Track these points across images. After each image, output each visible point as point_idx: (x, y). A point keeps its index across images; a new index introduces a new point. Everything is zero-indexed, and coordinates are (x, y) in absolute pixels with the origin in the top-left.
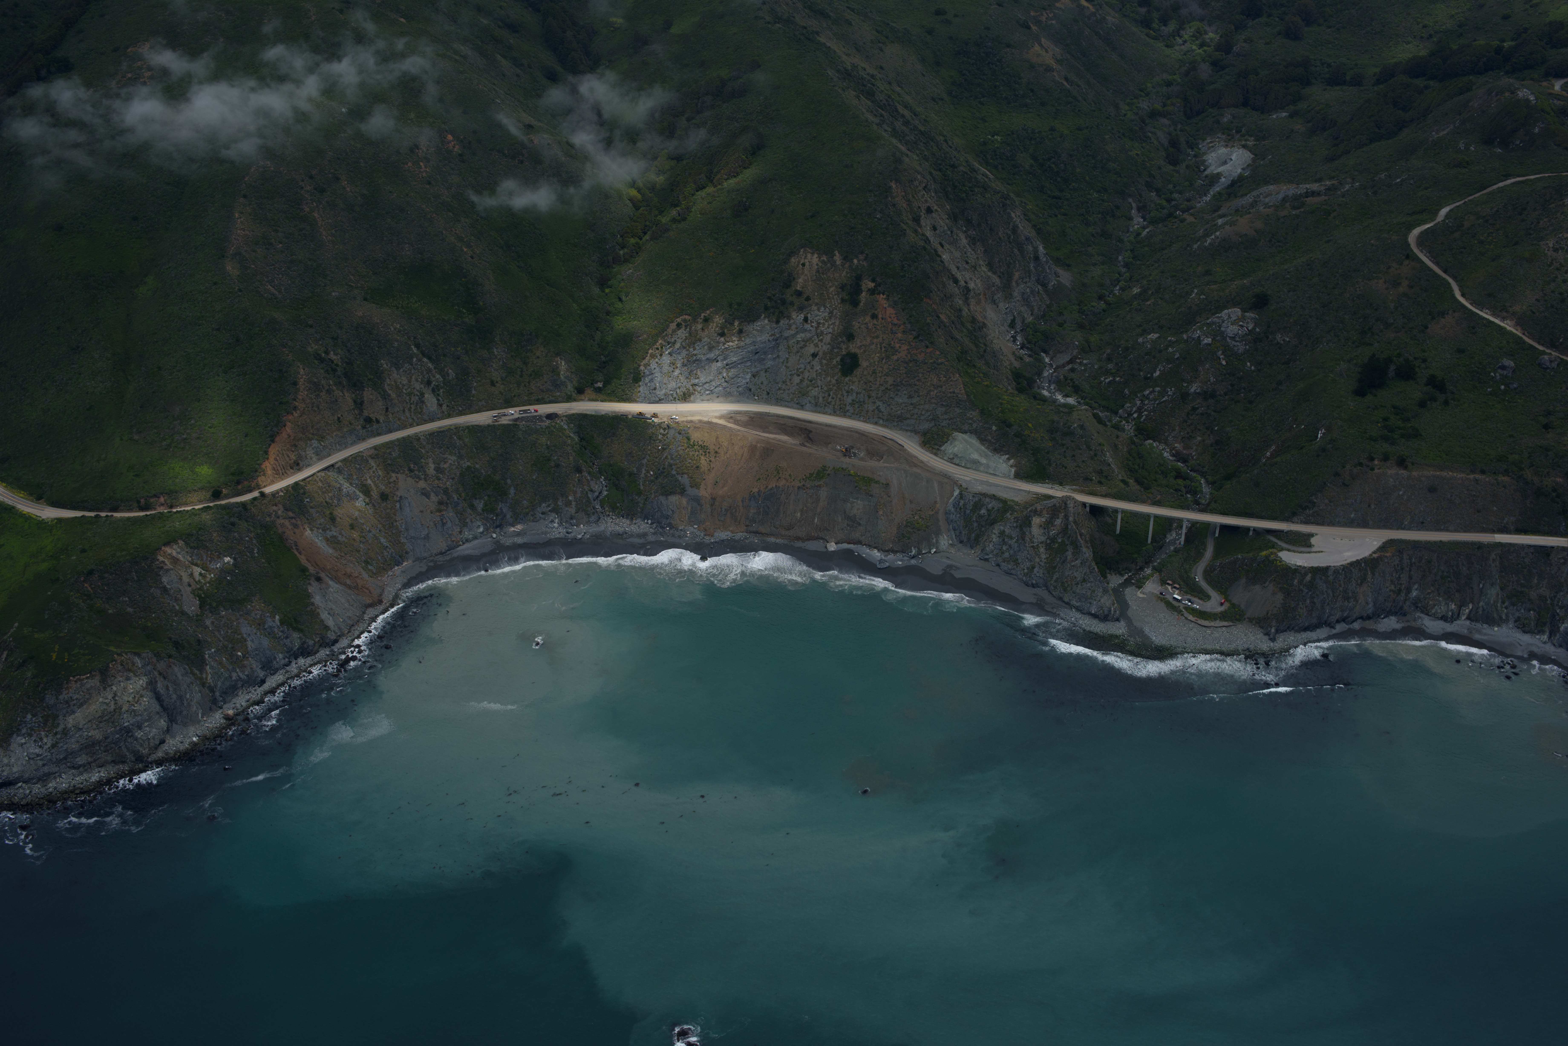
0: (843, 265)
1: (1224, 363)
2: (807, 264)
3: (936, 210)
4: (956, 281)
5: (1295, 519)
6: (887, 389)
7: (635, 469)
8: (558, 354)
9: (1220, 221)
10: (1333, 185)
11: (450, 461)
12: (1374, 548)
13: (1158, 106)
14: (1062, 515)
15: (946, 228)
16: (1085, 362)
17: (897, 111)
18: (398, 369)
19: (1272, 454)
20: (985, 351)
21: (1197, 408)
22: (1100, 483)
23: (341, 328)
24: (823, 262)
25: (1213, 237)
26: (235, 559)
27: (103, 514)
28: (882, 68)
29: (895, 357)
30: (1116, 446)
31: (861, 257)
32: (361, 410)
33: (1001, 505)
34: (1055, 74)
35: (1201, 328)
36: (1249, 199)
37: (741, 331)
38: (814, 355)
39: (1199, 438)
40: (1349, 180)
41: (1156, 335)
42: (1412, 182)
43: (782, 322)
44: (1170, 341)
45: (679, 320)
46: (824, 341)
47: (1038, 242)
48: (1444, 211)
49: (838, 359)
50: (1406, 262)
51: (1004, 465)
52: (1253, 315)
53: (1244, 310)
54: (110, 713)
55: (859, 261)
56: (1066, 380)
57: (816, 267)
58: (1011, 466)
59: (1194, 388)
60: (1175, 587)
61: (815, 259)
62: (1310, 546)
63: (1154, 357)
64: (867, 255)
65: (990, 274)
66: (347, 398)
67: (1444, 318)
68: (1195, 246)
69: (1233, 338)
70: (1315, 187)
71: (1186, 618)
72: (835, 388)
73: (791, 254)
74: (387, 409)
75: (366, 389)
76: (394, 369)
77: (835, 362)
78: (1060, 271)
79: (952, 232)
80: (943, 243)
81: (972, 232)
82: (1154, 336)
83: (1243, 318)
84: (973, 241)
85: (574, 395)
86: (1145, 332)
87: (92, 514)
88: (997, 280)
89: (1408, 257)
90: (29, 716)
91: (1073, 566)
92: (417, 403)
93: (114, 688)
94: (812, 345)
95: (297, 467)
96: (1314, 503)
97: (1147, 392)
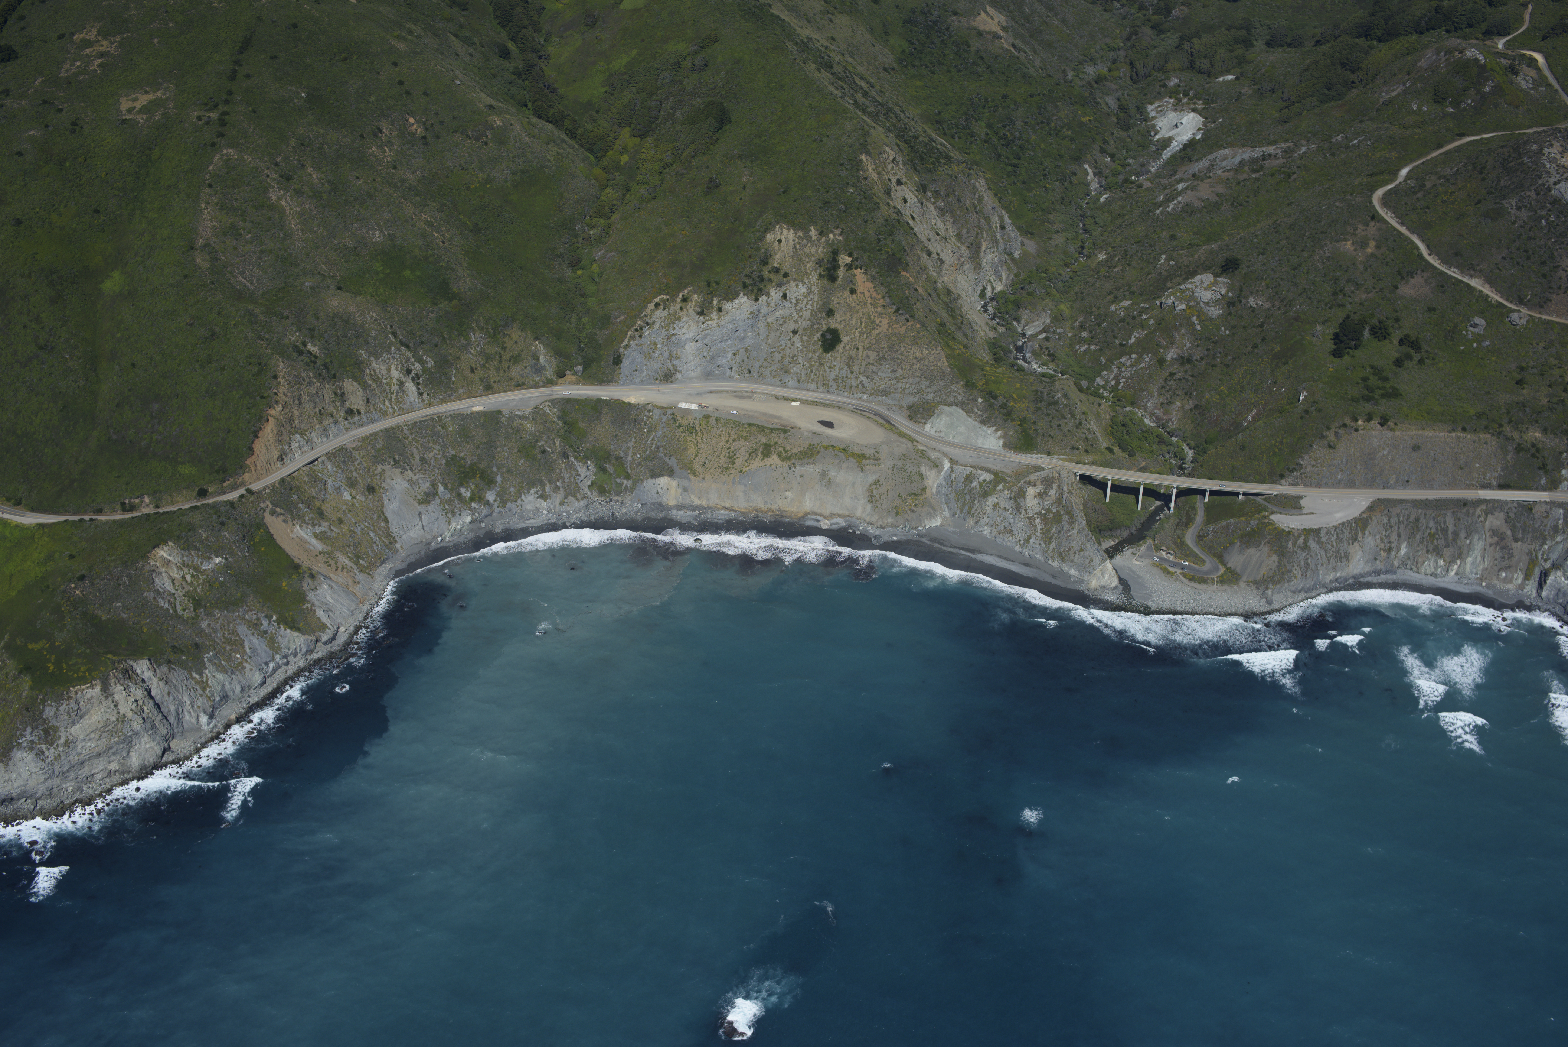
0: (819, 240)
1: (1198, 327)
2: (783, 240)
3: (906, 182)
4: (929, 254)
5: (1283, 481)
6: (869, 363)
7: (620, 452)
8: (536, 339)
9: (1180, 187)
10: (1289, 147)
11: (435, 451)
12: (1364, 508)
13: (1105, 71)
14: (1055, 486)
15: (916, 200)
16: (1058, 331)
17: (855, 82)
18: (377, 358)
19: (1253, 418)
20: (962, 323)
21: (1175, 374)
22: (1087, 451)
23: (317, 319)
24: (800, 238)
25: (1175, 202)
26: (226, 559)
27: (87, 518)
28: (833, 39)
29: (876, 332)
30: (1098, 413)
31: (837, 232)
32: (342, 402)
33: (992, 477)
34: (1003, 41)
35: (1174, 294)
36: (1204, 163)
37: (720, 310)
38: (795, 332)
39: (1178, 404)
40: (1303, 142)
41: (1129, 302)
42: (1369, 143)
43: (761, 299)
44: (1143, 308)
45: (656, 300)
46: (804, 317)
47: (1003, 212)
48: (1404, 172)
49: (819, 335)
50: (1372, 224)
51: (993, 436)
52: (1225, 280)
53: (1216, 276)
54: (113, 722)
55: (834, 235)
56: (1041, 349)
57: (793, 243)
58: (1000, 438)
59: (1171, 354)
60: (1170, 553)
61: (791, 235)
62: (1300, 508)
63: (1128, 324)
64: (843, 229)
65: (959, 244)
66: (327, 390)
67: (1413, 277)
68: (1158, 212)
69: (1207, 304)
70: (1270, 150)
71: (1180, 581)
72: (817, 364)
73: (767, 230)
74: (368, 400)
75: (346, 380)
76: (372, 359)
77: (815, 338)
78: (1026, 241)
79: (922, 204)
80: (915, 215)
81: (940, 204)
82: (1127, 303)
83: (1215, 283)
84: (942, 212)
85: (554, 378)
86: (1116, 300)
87: (77, 518)
88: (965, 251)
89: (1373, 218)
90: (29, 730)
91: (1070, 535)
92: (397, 393)
93: (116, 697)
94: (792, 321)
95: (281, 462)
96: (1301, 465)
97: (1123, 360)
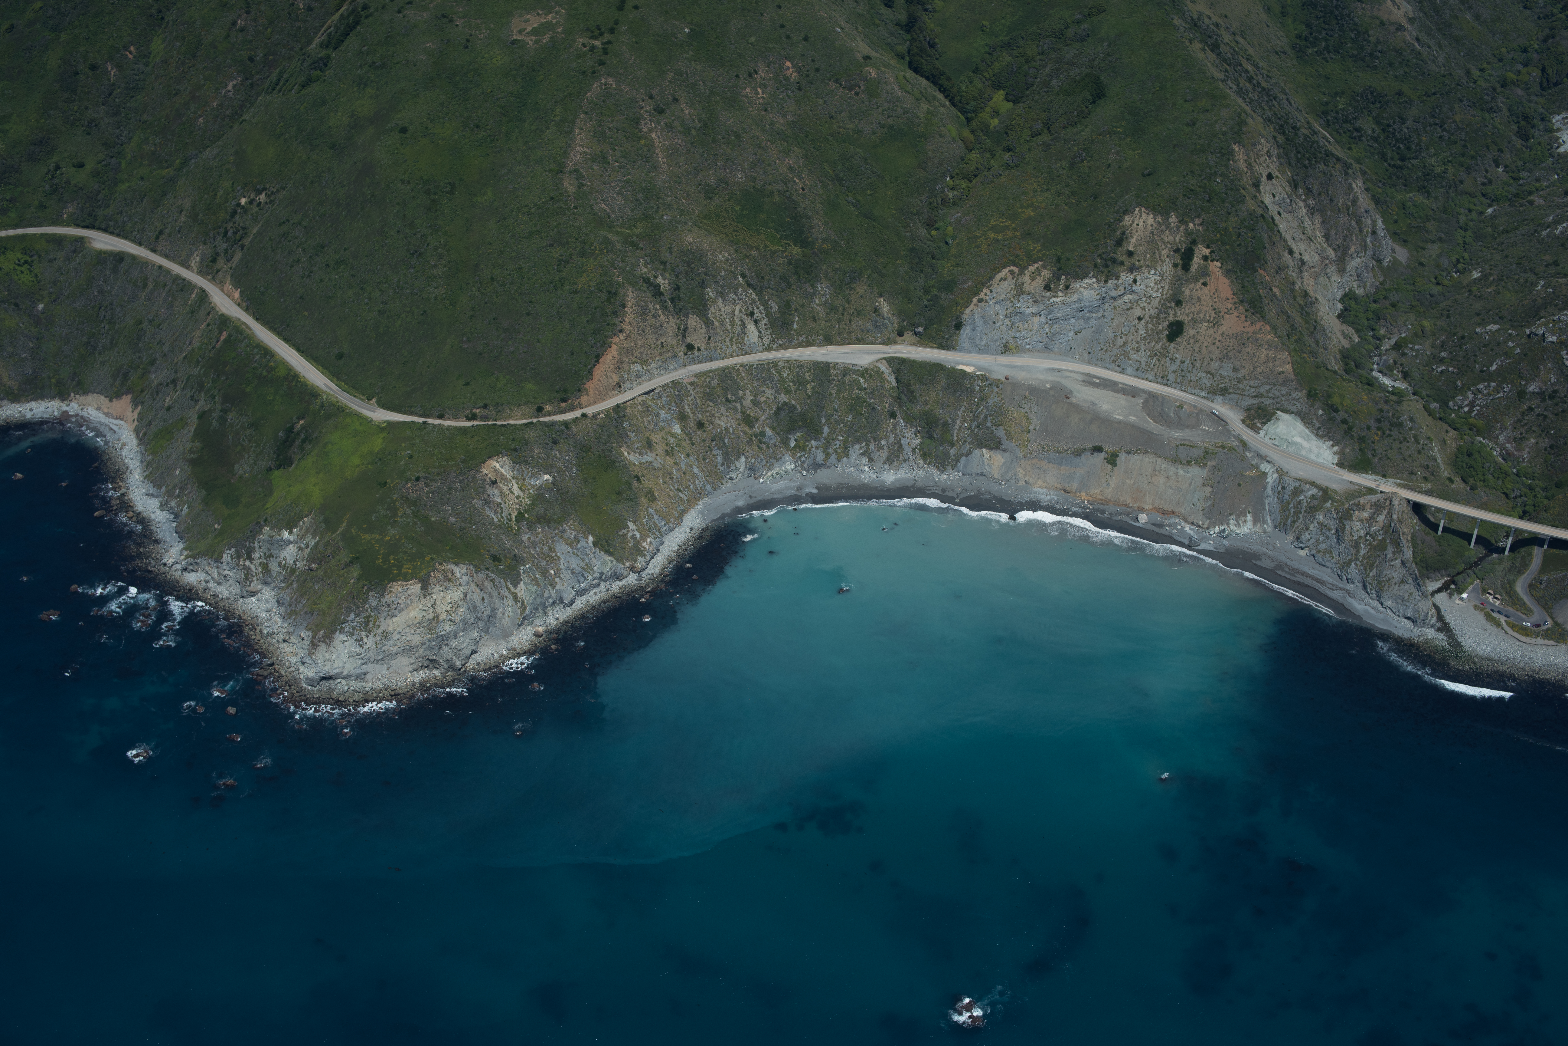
0: (1178, 228)
2: (1141, 224)
3: (1277, 177)
4: (1291, 252)
6: (1212, 360)
7: (949, 419)
8: (881, 295)
11: (767, 395)
13: (1511, 75)
14: (1385, 512)
15: (1286, 196)
16: (1417, 347)
17: (1241, 65)
18: (723, 298)
20: (1315, 329)
21: (1534, 409)
22: (1425, 478)
23: (671, 253)
24: (1158, 223)
25: (1564, 225)
26: (554, 477)
27: (431, 421)
28: (1226, 16)
29: (1223, 328)
30: (1444, 440)
31: (1197, 221)
32: (684, 337)
33: (1320, 494)
34: (1406, 33)
35: (1546, 325)
37: (1067, 287)
38: (1140, 319)
39: (1533, 441)
41: (1496, 327)
43: (1110, 282)
44: (1510, 335)
45: (1005, 271)
46: (1151, 305)
47: (1377, 216)
49: (1165, 324)
51: (1328, 451)
54: (429, 620)
55: (1194, 225)
56: (1395, 364)
57: (1151, 228)
58: (1335, 454)
59: (1532, 388)
60: (1496, 598)
61: (1150, 220)
63: (1492, 350)
64: (1204, 219)
65: (1325, 245)
66: (671, 324)
68: (1544, 233)
71: (1506, 632)
72: (1158, 353)
73: (1126, 212)
74: (709, 338)
75: (690, 316)
76: (719, 297)
77: (1160, 327)
78: (1398, 248)
79: (1291, 200)
80: (1282, 212)
81: (1311, 202)
82: (1494, 327)
84: (1312, 211)
85: (894, 337)
86: (1483, 323)
87: (421, 420)
88: (1331, 253)
90: (352, 616)
91: (1393, 566)
92: (738, 334)
93: (434, 597)
94: (1138, 308)
95: (618, 389)
97: (1481, 386)
